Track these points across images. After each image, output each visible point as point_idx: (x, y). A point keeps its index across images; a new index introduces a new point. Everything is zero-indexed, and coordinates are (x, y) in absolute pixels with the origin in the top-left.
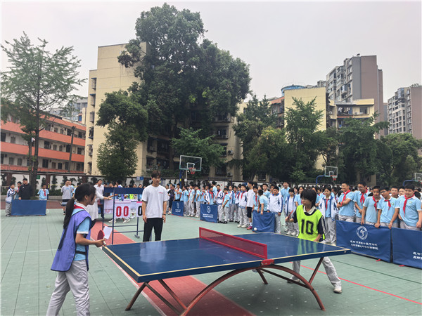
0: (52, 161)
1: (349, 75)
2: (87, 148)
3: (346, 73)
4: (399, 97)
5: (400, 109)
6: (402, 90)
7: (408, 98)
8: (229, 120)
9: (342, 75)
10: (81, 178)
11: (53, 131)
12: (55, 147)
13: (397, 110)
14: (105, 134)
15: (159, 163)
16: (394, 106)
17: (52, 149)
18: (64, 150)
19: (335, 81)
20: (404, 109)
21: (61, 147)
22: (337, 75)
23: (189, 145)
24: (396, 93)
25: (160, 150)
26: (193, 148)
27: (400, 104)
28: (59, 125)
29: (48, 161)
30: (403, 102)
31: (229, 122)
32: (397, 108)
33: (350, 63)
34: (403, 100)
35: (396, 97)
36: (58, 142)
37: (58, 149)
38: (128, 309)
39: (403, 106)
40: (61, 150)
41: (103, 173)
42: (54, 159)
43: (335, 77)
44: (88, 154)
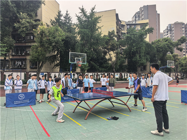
1: (142, 16)
3: (141, 15)
4: (169, 29)
5: (169, 35)
6: (170, 25)
7: (173, 29)
9: (139, 16)
13: (168, 36)
16: (166, 34)
19: (135, 20)
20: (171, 34)
22: (137, 16)
24: (167, 27)
27: (169, 32)
30: (171, 31)
32: (167, 34)
33: (143, 9)
34: (171, 30)
35: (167, 29)
39: (170, 33)
43: (136, 18)
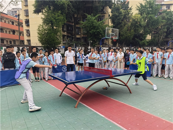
0: (6, 40)
2: (25, 32)
8: (105, 12)
10: (28, 48)
11: (4, 22)
12: (6, 31)
14: (42, 18)
15: (69, 39)
17: (5, 32)
18: (12, 33)
21: (9, 32)
23: (93, 25)
25: (68, 31)
26: (95, 27)
28: (7, 19)
29: (3, 39)
31: (105, 13)
36: (8, 29)
37: (8, 33)
38: (60, 96)
40: (10, 33)
41: (42, 44)
42: (7, 39)
44: (26, 35)
